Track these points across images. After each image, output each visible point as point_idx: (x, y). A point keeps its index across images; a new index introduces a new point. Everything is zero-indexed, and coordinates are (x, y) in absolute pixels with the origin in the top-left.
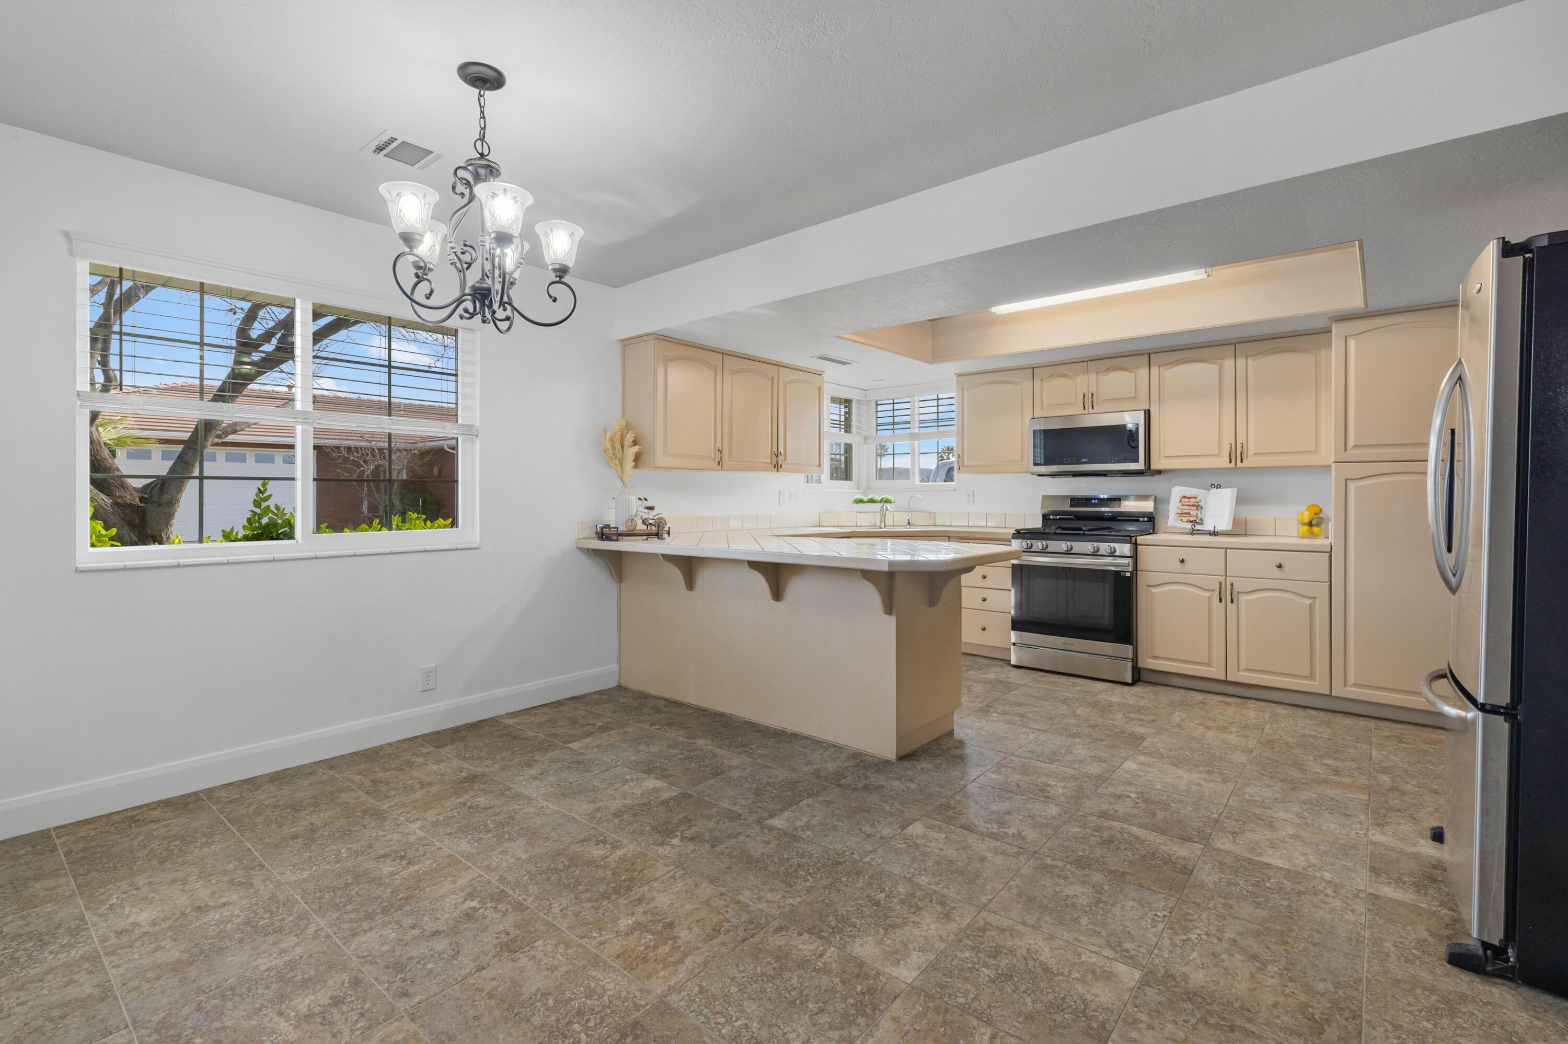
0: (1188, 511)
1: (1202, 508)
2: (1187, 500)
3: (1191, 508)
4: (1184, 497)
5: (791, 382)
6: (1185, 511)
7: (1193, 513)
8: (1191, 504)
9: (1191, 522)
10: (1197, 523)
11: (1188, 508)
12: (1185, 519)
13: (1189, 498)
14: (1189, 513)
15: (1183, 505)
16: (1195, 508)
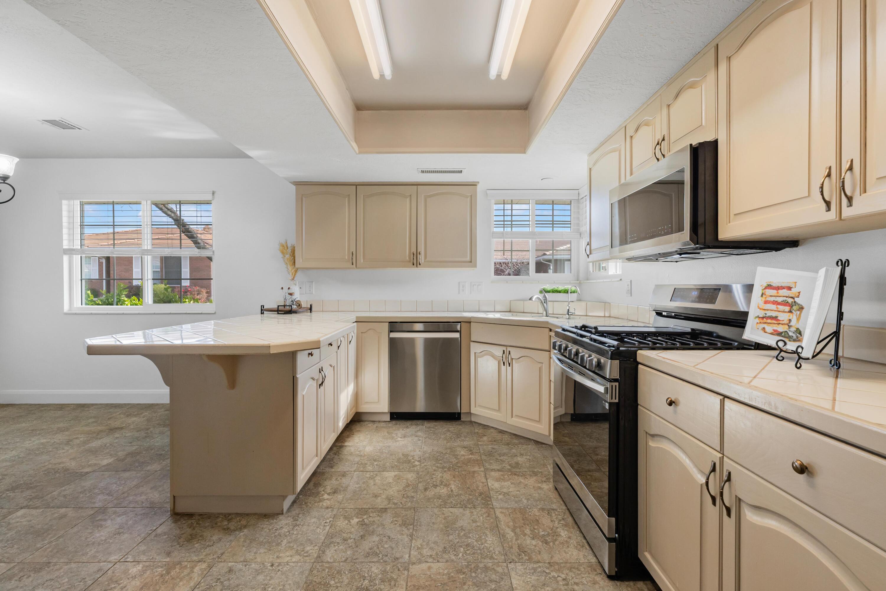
0: (774, 314)
1: (801, 308)
2: (773, 292)
3: (781, 308)
4: (769, 287)
5: (430, 196)
6: (769, 314)
7: (784, 317)
8: (780, 300)
9: (780, 334)
10: (790, 338)
11: (774, 307)
12: (769, 329)
13: (778, 288)
14: (775, 318)
15: (766, 302)
16: (787, 309)
